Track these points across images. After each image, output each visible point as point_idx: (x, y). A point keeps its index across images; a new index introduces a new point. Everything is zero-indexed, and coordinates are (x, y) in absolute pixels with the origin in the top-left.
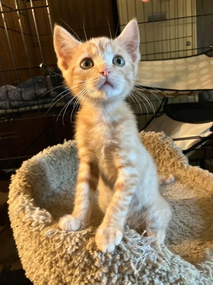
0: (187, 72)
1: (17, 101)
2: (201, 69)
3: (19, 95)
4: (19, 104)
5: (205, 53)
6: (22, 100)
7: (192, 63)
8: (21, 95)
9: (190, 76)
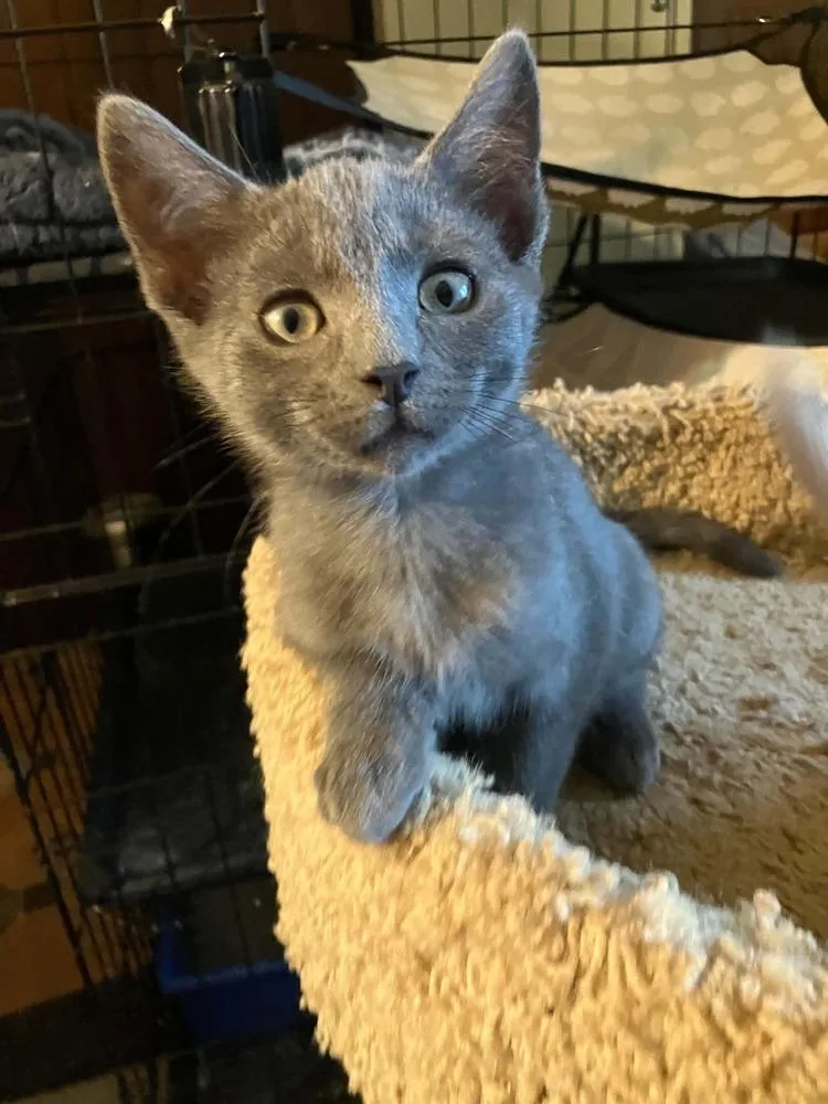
0: (689, 123)
1: (20, 220)
2: (743, 115)
3: (35, 186)
4: (35, 242)
5: (751, 47)
6: (53, 215)
7: (705, 86)
8: (47, 188)
9: (704, 142)
